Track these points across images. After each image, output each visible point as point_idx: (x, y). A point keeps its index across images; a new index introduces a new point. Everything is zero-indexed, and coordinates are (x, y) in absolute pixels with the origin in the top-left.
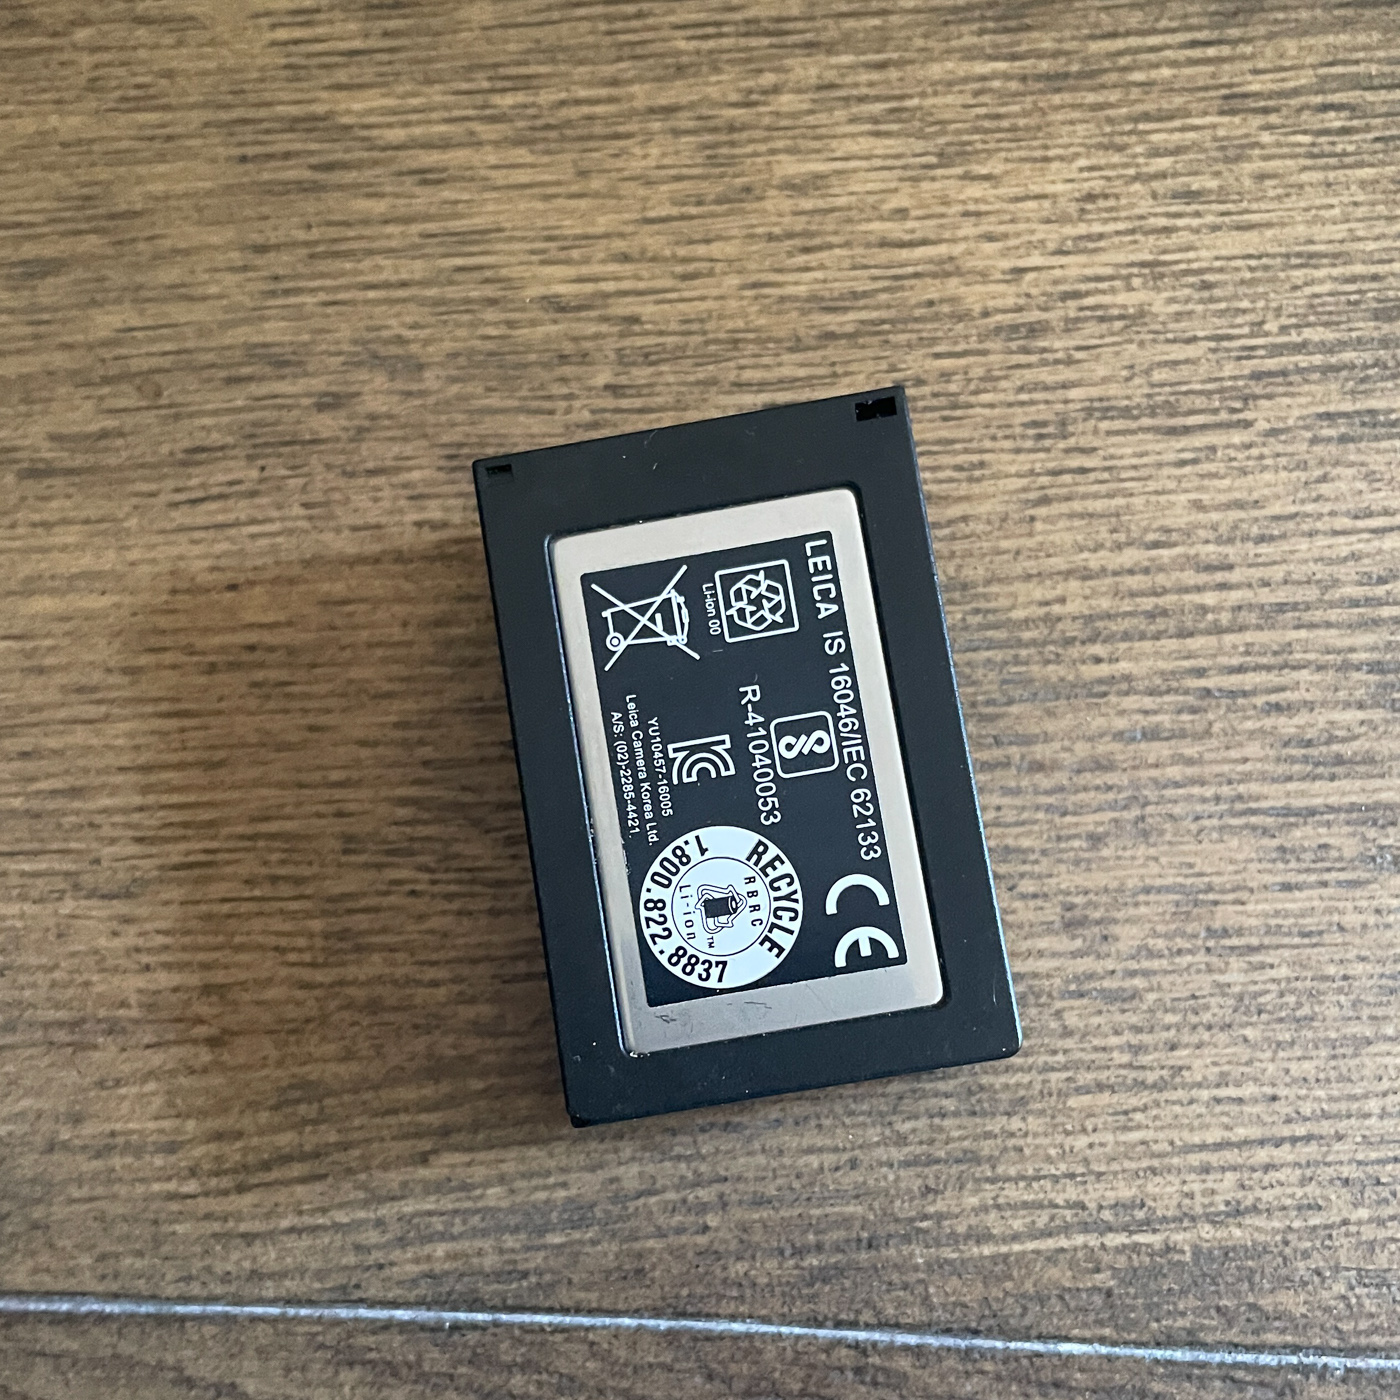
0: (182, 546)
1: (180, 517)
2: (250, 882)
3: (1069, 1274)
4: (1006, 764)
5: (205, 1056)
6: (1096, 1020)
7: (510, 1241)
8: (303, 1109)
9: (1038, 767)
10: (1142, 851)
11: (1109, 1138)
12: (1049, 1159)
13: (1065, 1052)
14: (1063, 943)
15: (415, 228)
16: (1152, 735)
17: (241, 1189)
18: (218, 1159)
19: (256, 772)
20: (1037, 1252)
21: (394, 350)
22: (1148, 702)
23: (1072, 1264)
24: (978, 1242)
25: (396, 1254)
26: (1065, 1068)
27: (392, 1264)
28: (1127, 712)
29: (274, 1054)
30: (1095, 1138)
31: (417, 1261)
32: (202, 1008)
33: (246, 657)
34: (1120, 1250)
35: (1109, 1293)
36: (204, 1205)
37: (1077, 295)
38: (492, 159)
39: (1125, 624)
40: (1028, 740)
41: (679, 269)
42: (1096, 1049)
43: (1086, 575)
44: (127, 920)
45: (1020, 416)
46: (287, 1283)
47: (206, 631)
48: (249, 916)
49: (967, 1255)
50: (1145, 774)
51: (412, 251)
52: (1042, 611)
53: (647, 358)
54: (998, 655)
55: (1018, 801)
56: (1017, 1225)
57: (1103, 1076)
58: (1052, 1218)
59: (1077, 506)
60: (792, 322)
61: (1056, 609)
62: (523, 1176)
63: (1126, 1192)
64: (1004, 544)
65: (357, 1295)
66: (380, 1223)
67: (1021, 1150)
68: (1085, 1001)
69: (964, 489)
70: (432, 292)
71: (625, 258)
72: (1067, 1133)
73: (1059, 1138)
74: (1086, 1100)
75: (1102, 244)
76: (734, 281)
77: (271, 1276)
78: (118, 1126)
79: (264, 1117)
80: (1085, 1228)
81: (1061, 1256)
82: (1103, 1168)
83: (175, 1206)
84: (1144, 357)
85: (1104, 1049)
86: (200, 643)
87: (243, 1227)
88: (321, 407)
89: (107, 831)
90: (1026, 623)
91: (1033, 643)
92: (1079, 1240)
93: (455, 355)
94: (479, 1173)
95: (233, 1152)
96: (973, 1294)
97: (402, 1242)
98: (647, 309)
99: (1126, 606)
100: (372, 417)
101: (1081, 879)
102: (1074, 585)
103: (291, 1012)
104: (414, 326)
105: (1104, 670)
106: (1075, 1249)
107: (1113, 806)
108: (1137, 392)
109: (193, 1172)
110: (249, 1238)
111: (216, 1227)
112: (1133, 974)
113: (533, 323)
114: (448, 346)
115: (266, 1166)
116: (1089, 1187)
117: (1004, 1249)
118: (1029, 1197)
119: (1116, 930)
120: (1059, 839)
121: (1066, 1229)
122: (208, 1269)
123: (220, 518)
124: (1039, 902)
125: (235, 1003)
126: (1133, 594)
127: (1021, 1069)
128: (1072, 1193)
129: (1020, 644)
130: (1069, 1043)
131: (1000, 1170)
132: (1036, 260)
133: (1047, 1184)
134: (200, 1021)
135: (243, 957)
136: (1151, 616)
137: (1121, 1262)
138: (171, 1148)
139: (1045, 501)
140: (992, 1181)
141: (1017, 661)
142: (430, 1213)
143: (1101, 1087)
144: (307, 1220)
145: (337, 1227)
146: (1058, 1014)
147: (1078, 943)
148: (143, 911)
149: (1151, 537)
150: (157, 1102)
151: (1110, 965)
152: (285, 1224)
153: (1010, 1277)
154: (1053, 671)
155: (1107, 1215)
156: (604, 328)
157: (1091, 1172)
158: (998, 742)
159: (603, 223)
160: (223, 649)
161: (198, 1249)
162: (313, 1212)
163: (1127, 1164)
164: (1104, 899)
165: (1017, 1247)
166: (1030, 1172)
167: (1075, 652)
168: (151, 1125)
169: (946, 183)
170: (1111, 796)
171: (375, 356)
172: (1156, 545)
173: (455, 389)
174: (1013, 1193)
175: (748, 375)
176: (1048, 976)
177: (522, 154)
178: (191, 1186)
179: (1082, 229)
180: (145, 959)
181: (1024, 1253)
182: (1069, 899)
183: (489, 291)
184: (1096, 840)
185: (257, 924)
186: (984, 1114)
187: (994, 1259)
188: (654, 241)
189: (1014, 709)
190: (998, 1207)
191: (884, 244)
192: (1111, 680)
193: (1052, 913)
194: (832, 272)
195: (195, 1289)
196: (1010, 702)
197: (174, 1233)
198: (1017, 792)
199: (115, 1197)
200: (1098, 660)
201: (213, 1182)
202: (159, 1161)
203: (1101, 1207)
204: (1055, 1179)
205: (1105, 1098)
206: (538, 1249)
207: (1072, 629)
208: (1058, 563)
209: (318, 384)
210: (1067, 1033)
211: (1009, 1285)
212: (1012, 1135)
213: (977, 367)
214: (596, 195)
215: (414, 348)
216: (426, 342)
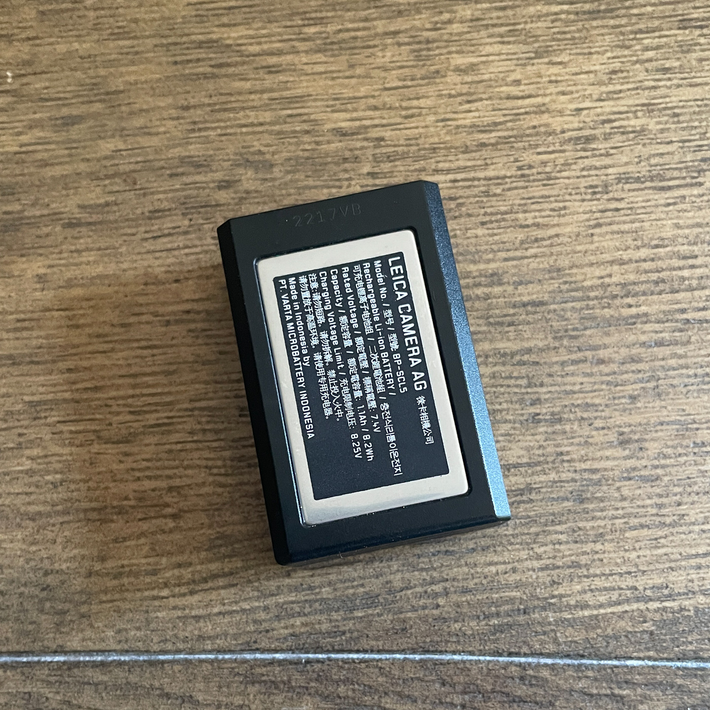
0: (150, 260)
1: (149, 245)
2: (192, 433)
3: (630, 624)
4: (584, 361)
5: (171, 524)
6: (638, 492)
7: (335, 616)
8: (223, 550)
9: (601, 362)
10: (658, 403)
11: (648, 552)
12: (617, 564)
13: (623, 508)
14: (619, 452)
15: (265, 96)
16: (660, 344)
17: (192, 593)
18: (180, 577)
19: (192, 376)
20: (613, 613)
21: (257, 157)
22: (657, 327)
23: (632, 618)
24: (582, 609)
25: (276, 624)
26: (623, 517)
27: (273, 630)
28: (647, 332)
29: (207, 521)
30: (641, 553)
31: (286, 628)
32: (168, 499)
33: (185, 317)
34: (657, 611)
35: (652, 633)
36: (172, 602)
37: (610, 121)
38: (304, 60)
39: (643, 287)
40: (595, 348)
41: (404, 113)
42: (639, 506)
43: (622, 263)
44: (126, 454)
45: (583, 183)
46: (218, 641)
47: (164, 304)
48: (191, 450)
49: (576, 616)
50: (658, 363)
51: (266, 107)
52: (599, 282)
53: (389, 158)
54: (578, 305)
55: (592, 380)
56: (602, 599)
57: (643, 520)
58: (620, 595)
59: (615, 228)
60: (463, 138)
61: (607, 280)
62: (341, 581)
63: (658, 581)
64: (579, 248)
65: (255, 646)
66: (266, 608)
67: (602, 560)
68: (632, 482)
69: (556, 220)
70: (277, 128)
71: (376, 108)
72: (626, 551)
73: (622, 554)
74: (635, 533)
75: (621, 95)
76: (432, 118)
77: (209, 638)
78: (126, 562)
79: (203, 554)
80: (638, 600)
81: (625, 615)
82: (645, 569)
83: (157, 603)
84: (646, 151)
85: (643, 507)
86: (161, 310)
87: (193, 613)
88: (220, 188)
89: (115, 409)
90: (591, 288)
91: (596, 298)
92: (635, 606)
93: (290, 159)
94: (317, 581)
95: (187, 573)
96: (579, 636)
97: (278, 618)
98: (387, 134)
99: (643, 278)
100: (247, 192)
101: (626, 419)
102: (616, 268)
103: (215, 499)
104: (267, 145)
105: (634, 311)
106: (633, 611)
107: (641, 381)
108: (643, 169)
109: (166, 585)
110: (197, 618)
111: (180, 613)
112: (656, 467)
113: (329, 142)
114: (285, 155)
115: (205, 580)
116: (638, 578)
117: (595, 612)
118: (607, 585)
119: (646, 445)
120: (614, 398)
121: (628, 601)
122: (176, 636)
123: (169, 246)
124: (606, 431)
125: (186, 496)
126: (646, 272)
127: (600, 518)
128: (630, 581)
129: (589, 298)
130: (625, 504)
131: (591, 571)
132: (587, 104)
133: (617, 578)
134: (167, 505)
135: (190, 472)
136: (656, 283)
137: (657, 617)
138: (154, 573)
139: (599, 225)
140: (587, 577)
141: (588, 307)
142: (293, 602)
143: (642, 526)
144: (227, 608)
145: (244, 611)
146: (618, 489)
147: (627, 452)
148: (135, 450)
149: (654, 242)
150: (147, 548)
151: (644, 462)
152: (216, 610)
153: (600, 627)
154: (607, 312)
155: (648, 593)
156: (365, 144)
157: (639, 571)
158: (580, 349)
159: (363, 91)
160: (173, 313)
161: (170, 625)
162: (230, 604)
163: (658, 566)
164: (639, 428)
165: (602, 611)
166: (607, 572)
167: (618, 302)
168: (143, 561)
169: (540, 66)
170: (640, 376)
171: (248, 161)
172: (657, 246)
173: (289, 177)
174: (599, 583)
175: (441, 165)
176: (612, 470)
177: (320, 57)
178: (165, 593)
179: (611, 88)
180: (138, 474)
181: (606, 614)
182: (621, 429)
183: (306, 127)
184: (633, 398)
185: (196, 455)
186: (582, 542)
187: (590, 617)
188: (389, 99)
189: (588, 332)
190: (591, 590)
191: (509, 98)
192: (638, 316)
193: (613, 437)
194: (482, 112)
195: (169, 646)
196: (586, 329)
197: (157, 617)
198: (590, 375)
199: (124, 600)
200: (630, 306)
201: (177, 590)
202: (148, 580)
203: (645, 589)
204: (621, 575)
205: (645, 532)
206: (350, 619)
207: (617, 290)
208: (607, 257)
209: (219, 176)
210: (624, 499)
211: (599, 631)
212: (597, 553)
213: (560, 159)
214: (359, 77)
215: (268, 156)
216: (273, 154)
